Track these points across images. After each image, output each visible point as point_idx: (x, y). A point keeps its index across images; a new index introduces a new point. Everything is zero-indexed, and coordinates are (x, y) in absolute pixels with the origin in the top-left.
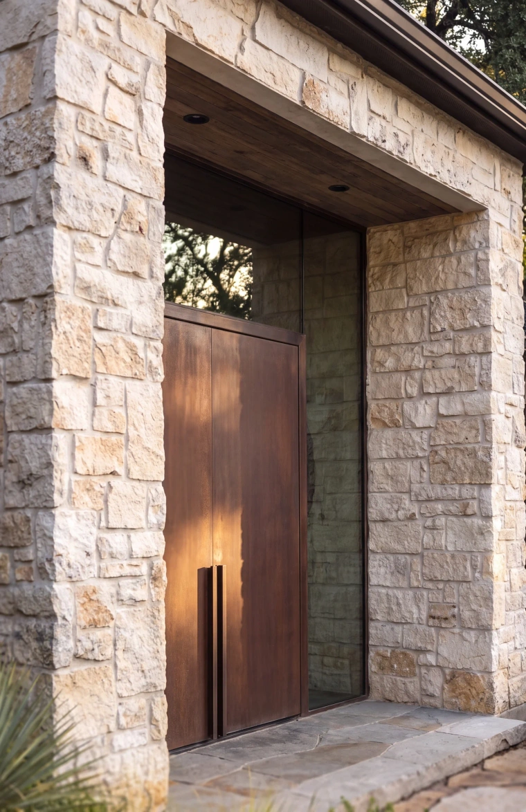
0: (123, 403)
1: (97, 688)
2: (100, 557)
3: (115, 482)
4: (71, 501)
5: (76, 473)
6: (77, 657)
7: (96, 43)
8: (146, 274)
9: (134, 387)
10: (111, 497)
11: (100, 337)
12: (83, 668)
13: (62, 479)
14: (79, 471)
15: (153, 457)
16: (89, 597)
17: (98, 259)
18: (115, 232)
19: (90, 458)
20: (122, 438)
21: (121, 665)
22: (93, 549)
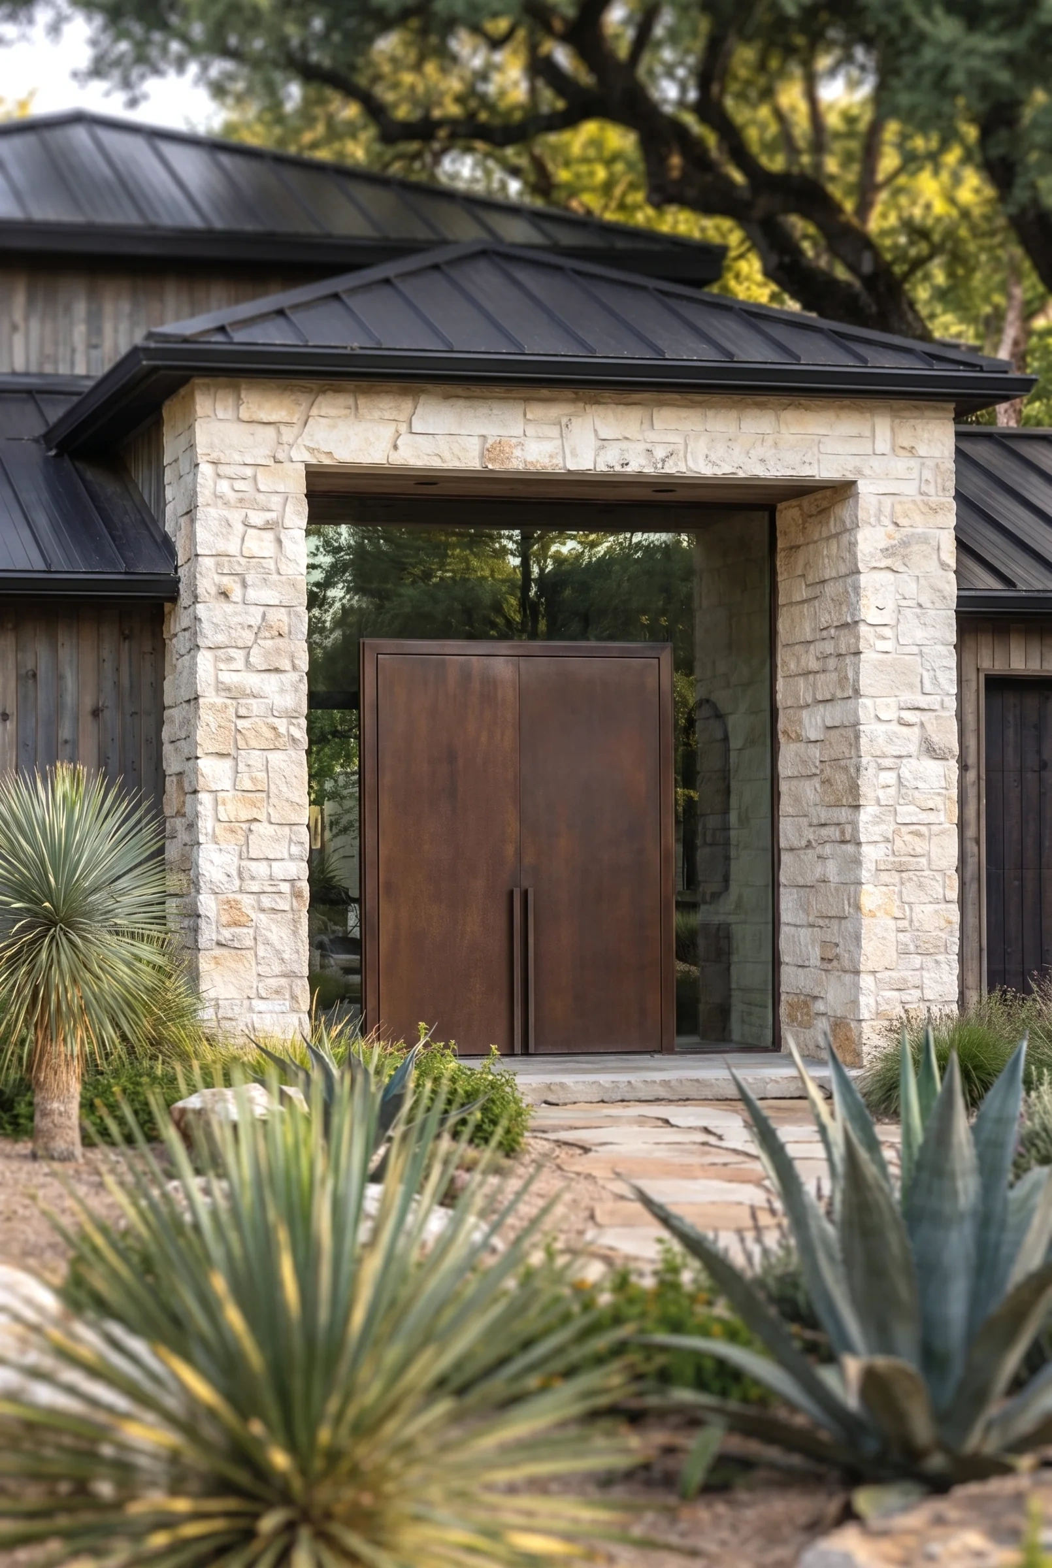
0: (264, 768)
1: (240, 967)
2: (241, 878)
3: (254, 826)
4: (215, 839)
5: (219, 821)
6: (219, 944)
7: (232, 501)
8: (288, 667)
9: (275, 758)
10: (251, 837)
11: (241, 724)
12: (225, 952)
13: (206, 824)
14: (222, 819)
15: (297, 807)
16: (232, 905)
17: (239, 664)
18: (255, 642)
19: (232, 809)
20: (264, 795)
21: (261, 953)
22: (235, 873)
